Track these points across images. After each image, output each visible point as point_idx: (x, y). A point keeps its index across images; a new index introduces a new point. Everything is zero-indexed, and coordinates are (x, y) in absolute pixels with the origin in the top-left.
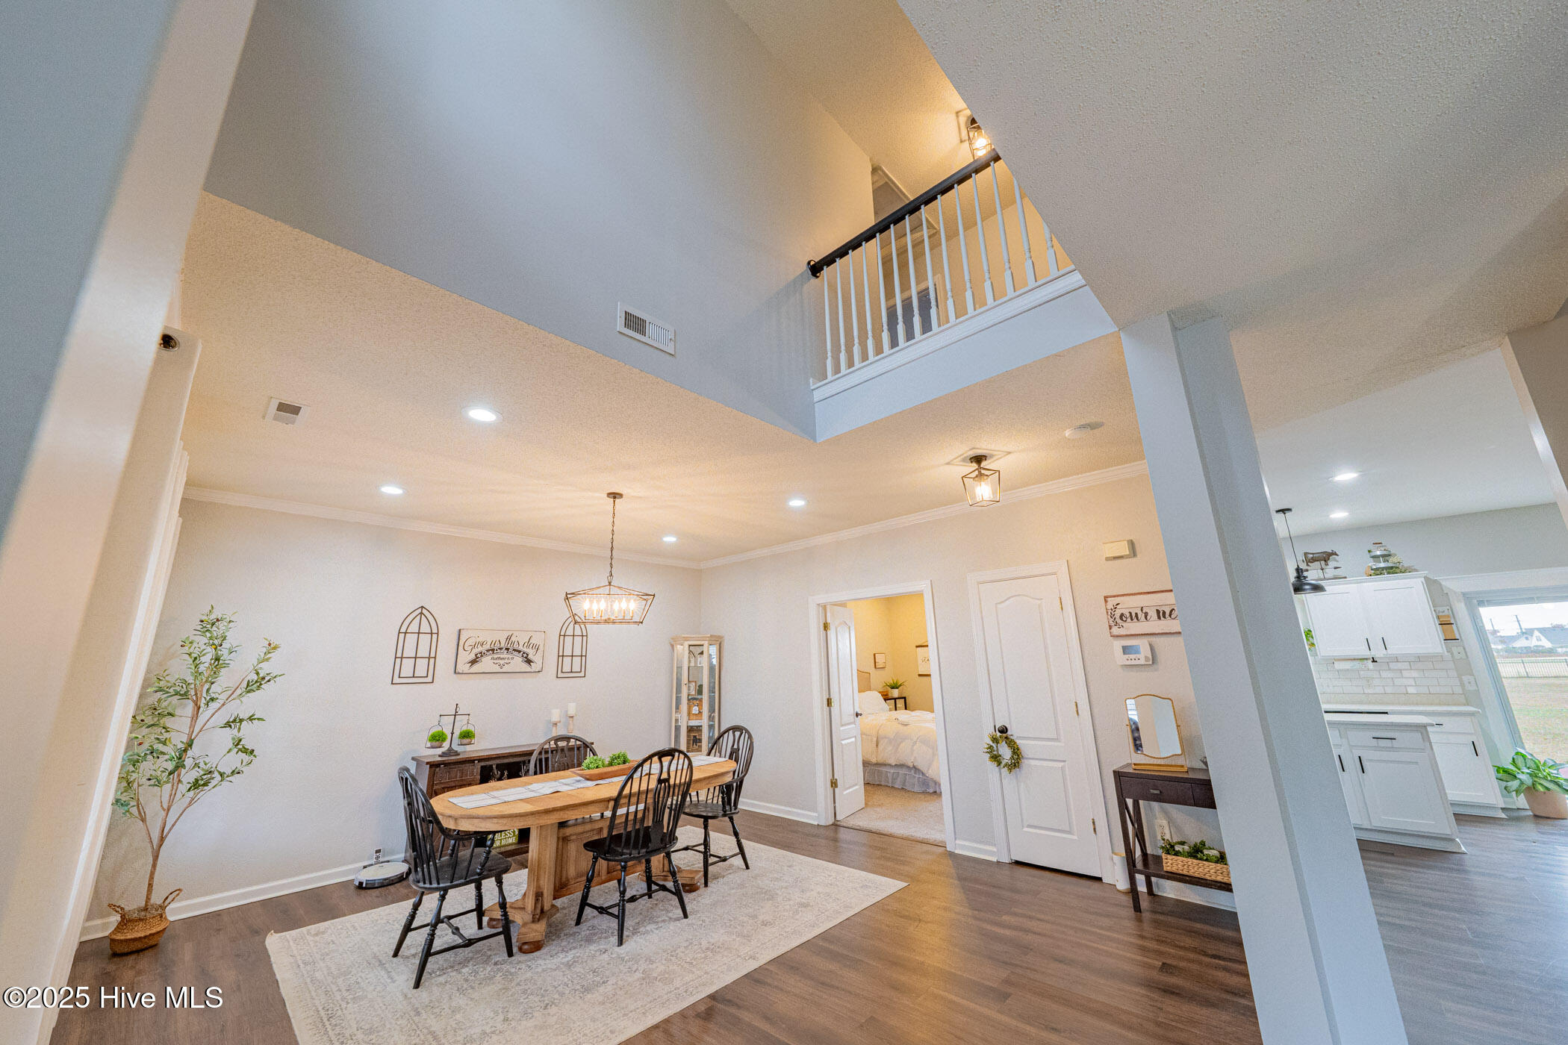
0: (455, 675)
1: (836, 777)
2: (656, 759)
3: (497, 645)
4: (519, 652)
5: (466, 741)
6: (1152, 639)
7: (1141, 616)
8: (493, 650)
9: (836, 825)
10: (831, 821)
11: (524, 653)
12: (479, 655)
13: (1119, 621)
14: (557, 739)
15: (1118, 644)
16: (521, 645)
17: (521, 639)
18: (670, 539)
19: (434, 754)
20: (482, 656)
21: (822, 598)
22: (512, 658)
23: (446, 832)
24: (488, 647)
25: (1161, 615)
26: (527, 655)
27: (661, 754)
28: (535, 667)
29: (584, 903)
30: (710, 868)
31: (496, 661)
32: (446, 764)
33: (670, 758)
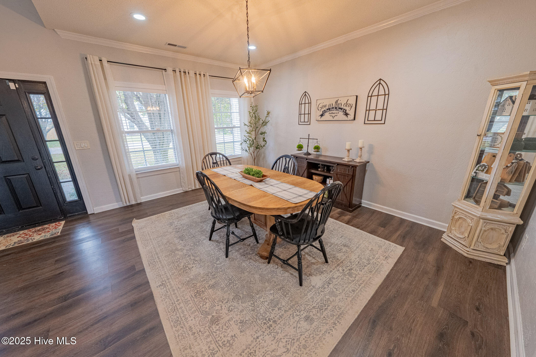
3: (331, 106)
4: (342, 109)
5: (316, 150)
8: (329, 109)
11: (344, 110)
12: (324, 112)
16: (343, 105)
17: (342, 102)
19: (300, 153)
20: (325, 112)
22: (338, 113)
24: (327, 107)
26: (346, 111)
28: (350, 117)
31: (331, 115)
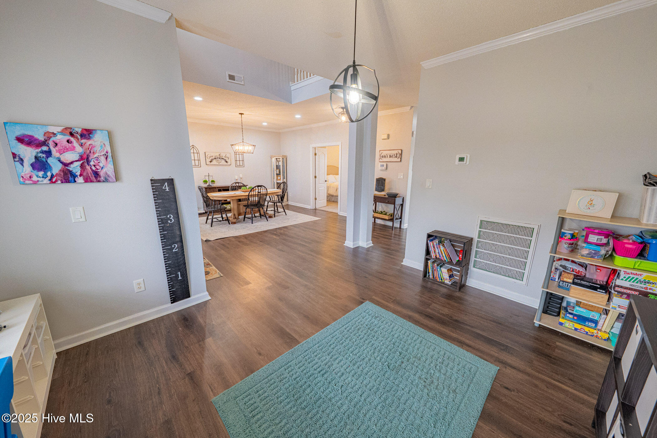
0: (206, 165)
1: (316, 197)
2: (257, 187)
4: (223, 159)
5: (213, 183)
6: (387, 163)
7: (386, 156)
8: (216, 158)
9: (315, 209)
10: (315, 208)
13: (381, 158)
14: (236, 183)
15: (380, 164)
16: (224, 157)
17: (223, 155)
18: (265, 124)
19: (206, 186)
20: (213, 160)
21: (314, 146)
22: (222, 161)
23: (212, 200)
24: (214, 157)
25: (390, 156)
26: (226, 160)
27: (258, 186)
28: (229, 163)
29: (245, 217)
30: (276, 214)
31: (217, 162)
32: (209, 188)
33: (260, 187)
